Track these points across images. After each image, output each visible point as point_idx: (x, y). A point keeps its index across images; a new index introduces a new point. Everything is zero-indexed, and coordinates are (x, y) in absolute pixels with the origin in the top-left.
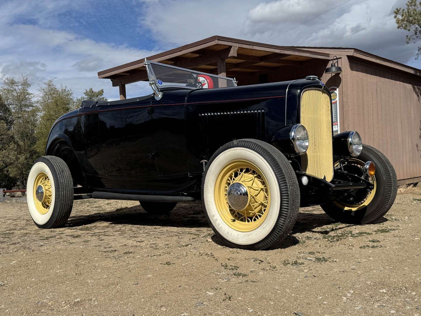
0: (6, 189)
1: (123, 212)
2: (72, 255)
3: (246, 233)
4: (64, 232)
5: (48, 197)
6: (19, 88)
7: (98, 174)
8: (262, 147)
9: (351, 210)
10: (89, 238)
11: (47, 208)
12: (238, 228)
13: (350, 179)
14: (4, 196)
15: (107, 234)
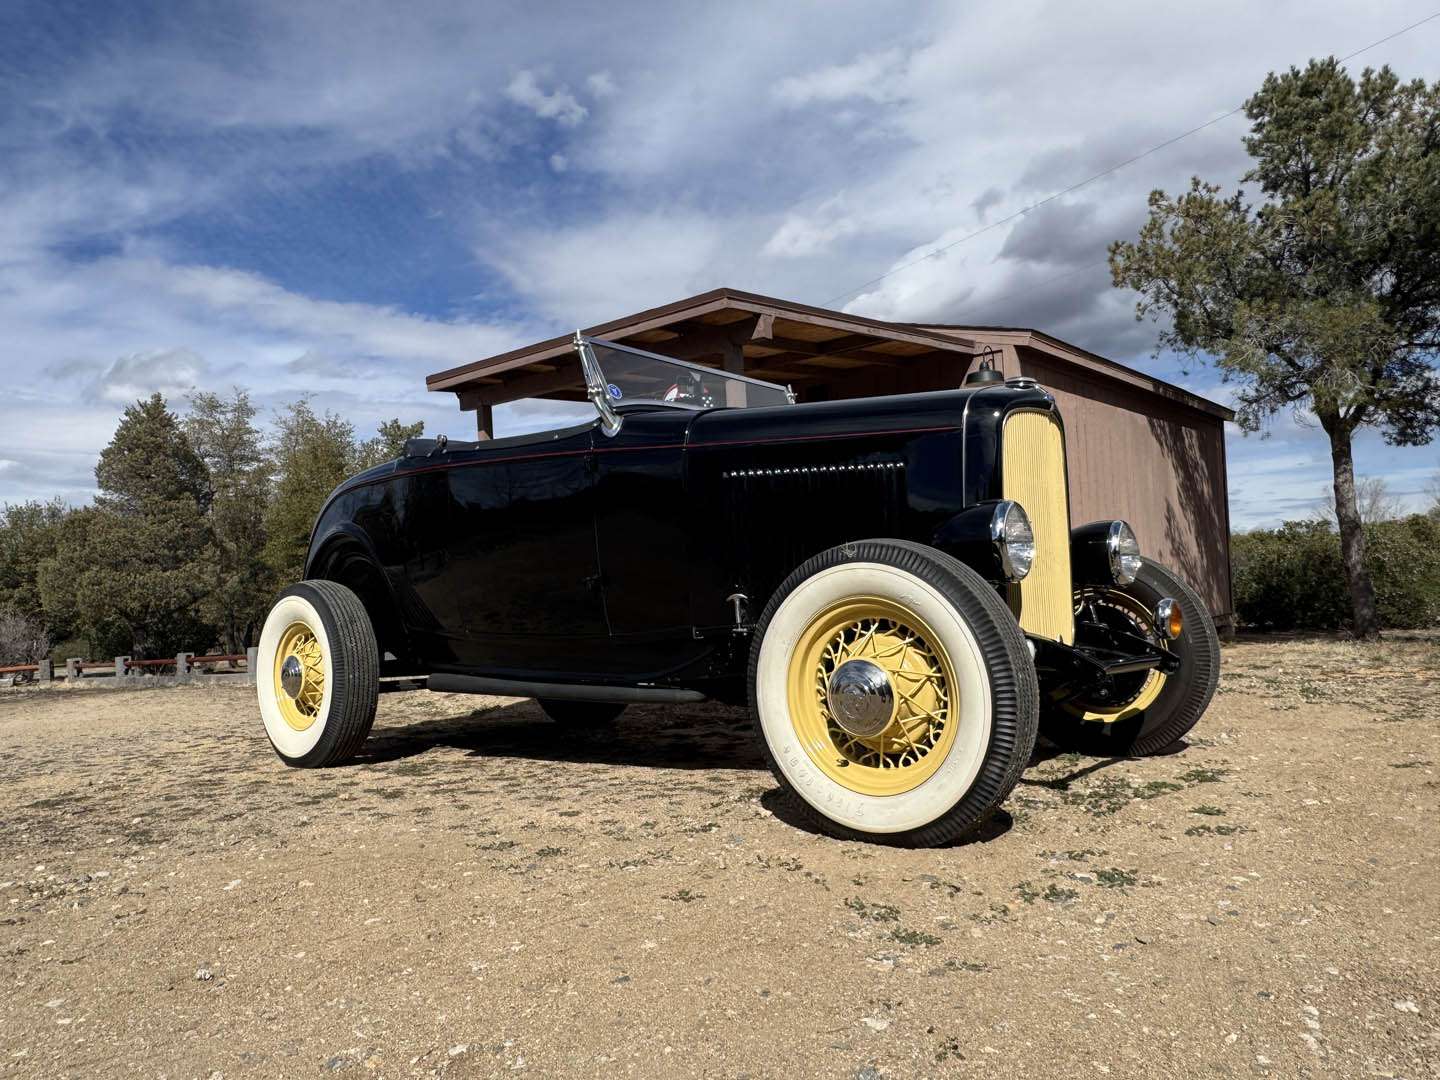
0: (193, 654)
1: (490, 719)
2: (397, 861)
3: (889, 799)
4: (356, 780)
5: (314, 687)
6: (226, 418)
7: (441, 627)
8: (933, 562)
9: (1101, 720)
10: (428, 801)
11: (309, 715)
12: (858, 785)
13: (1116, 643)
14: (189, 669)
15: (472, 789)
